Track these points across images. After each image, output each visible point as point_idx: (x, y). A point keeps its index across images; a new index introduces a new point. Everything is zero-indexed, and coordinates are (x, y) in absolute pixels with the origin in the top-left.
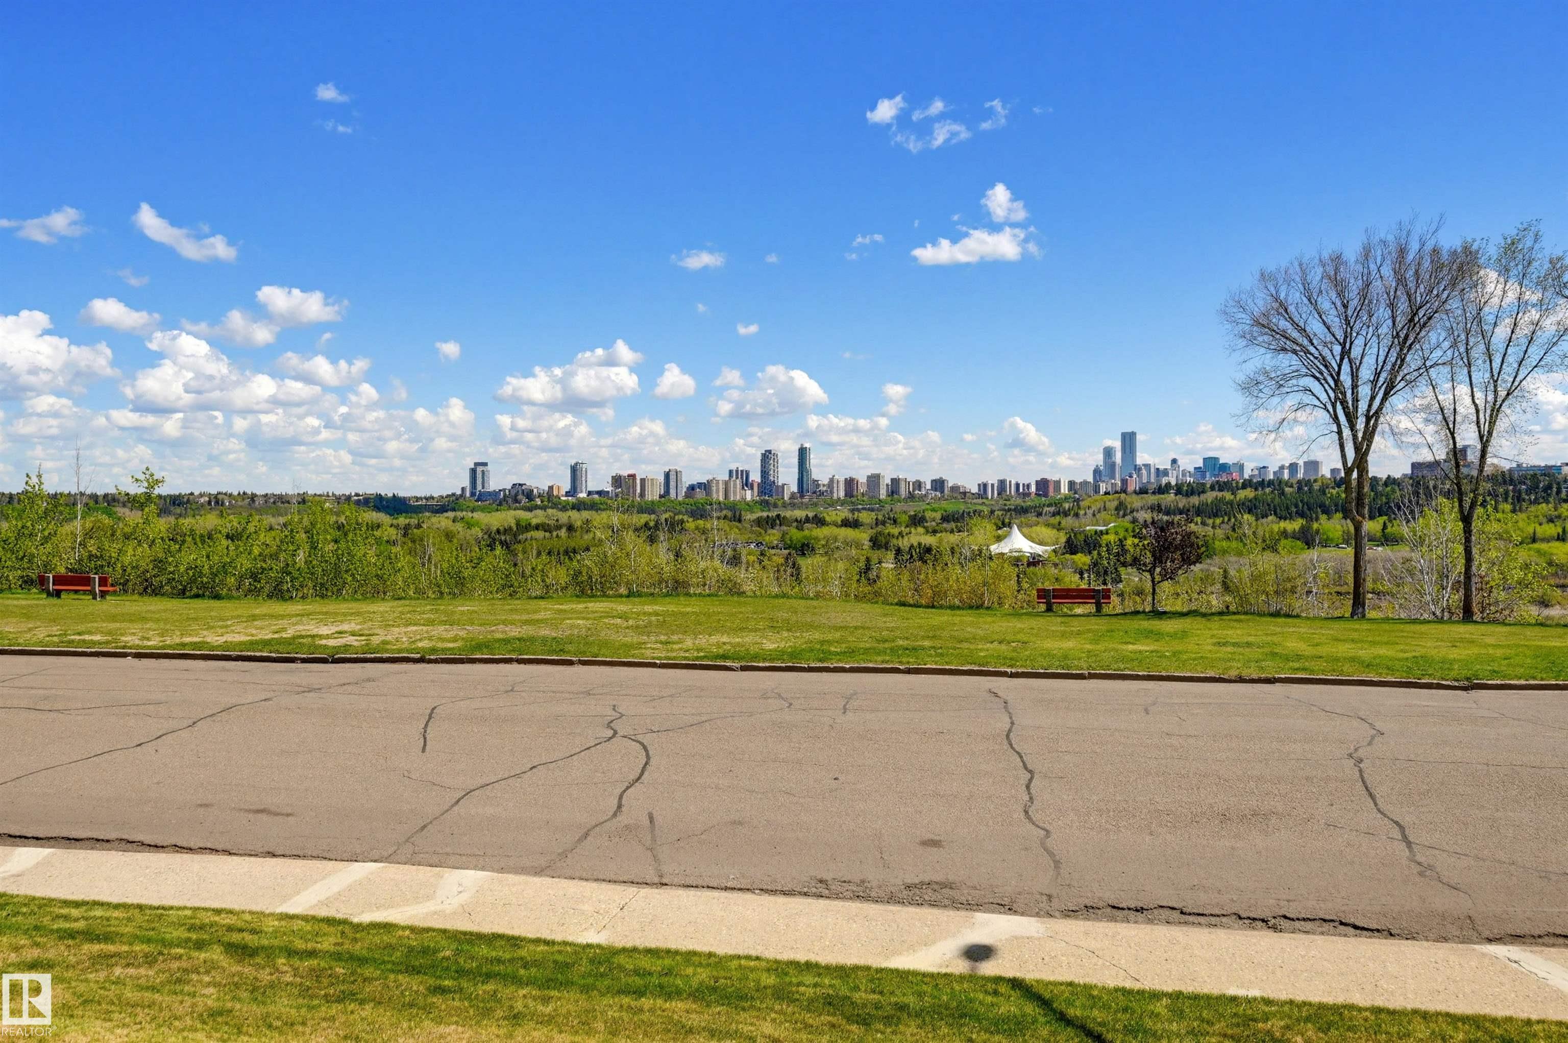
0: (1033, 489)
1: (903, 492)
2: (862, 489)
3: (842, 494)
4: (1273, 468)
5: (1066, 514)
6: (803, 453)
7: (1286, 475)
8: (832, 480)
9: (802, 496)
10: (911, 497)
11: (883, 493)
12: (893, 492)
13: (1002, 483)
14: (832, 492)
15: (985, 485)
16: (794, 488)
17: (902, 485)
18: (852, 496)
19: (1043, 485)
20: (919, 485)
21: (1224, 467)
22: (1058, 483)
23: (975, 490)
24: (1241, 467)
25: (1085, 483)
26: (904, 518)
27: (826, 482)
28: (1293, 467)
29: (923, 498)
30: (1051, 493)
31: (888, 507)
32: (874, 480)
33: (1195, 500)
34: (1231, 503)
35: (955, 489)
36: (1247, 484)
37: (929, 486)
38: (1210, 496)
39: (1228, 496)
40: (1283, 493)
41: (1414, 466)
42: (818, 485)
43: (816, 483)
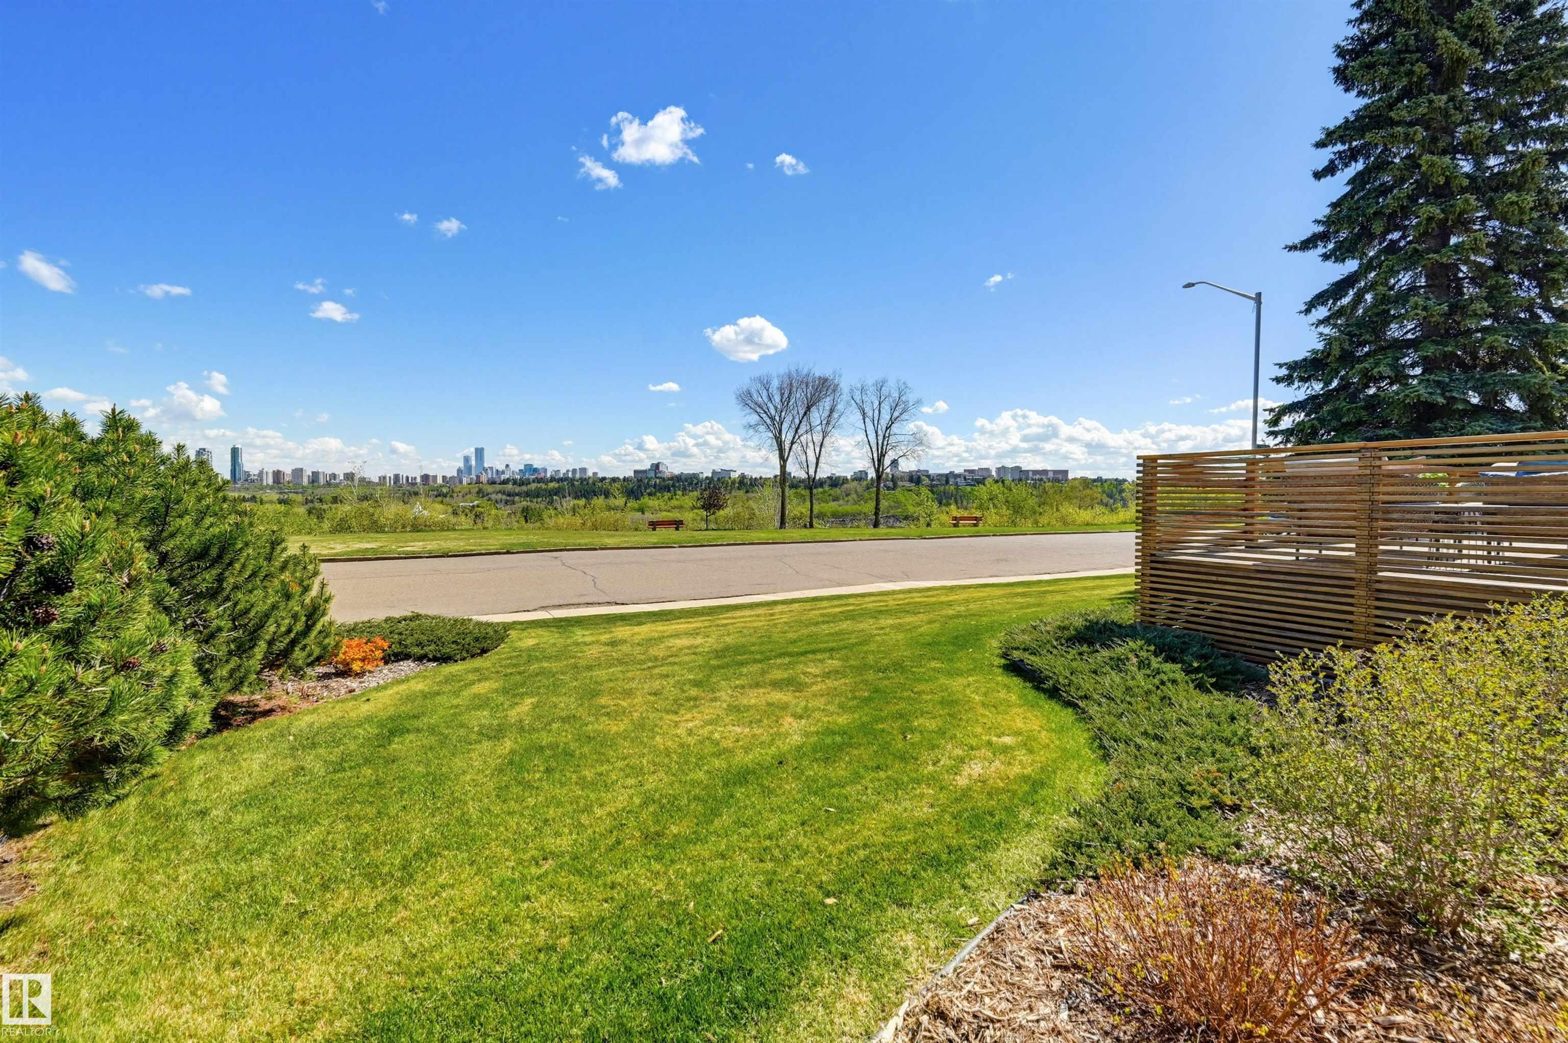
0: (419, 480)
1: (322, 481)
2: (287, 479)
3: (270, 481)
4: (563, 471)
5: (445, 496)
6: (235, 453)
7: (570, 475)
8: (261, 473)
9: (235, 481)
10: (328, 484)
11: (305, 481)
12: (313, 481)
13: (397, 477)
14: (262, 480)
15: (384, 478)
16: (228, 476)
17: (321, 477)
18: (279, 483)
19: (425, 478)
20: (334, 476)
21: (536, 470)
22: (435, 477)
23: (377, 480)
24: (545, 470)
25: (452, 478)
26: (329, 498)
27: (256, 472)
28: (574, 471)
29: (337, 485)
30: (431, 483)
31: (310, 491)
32: (298, 472)
33: (524, 488)
34: (545, 490)
35: (362, 480)
36: (552, 479)
37: (342, 477)
38: (533, 486)
39: (544, 486)
40: (573, 485)
41: (635, 472)
42: (249, 475)
43: (248, 474)
